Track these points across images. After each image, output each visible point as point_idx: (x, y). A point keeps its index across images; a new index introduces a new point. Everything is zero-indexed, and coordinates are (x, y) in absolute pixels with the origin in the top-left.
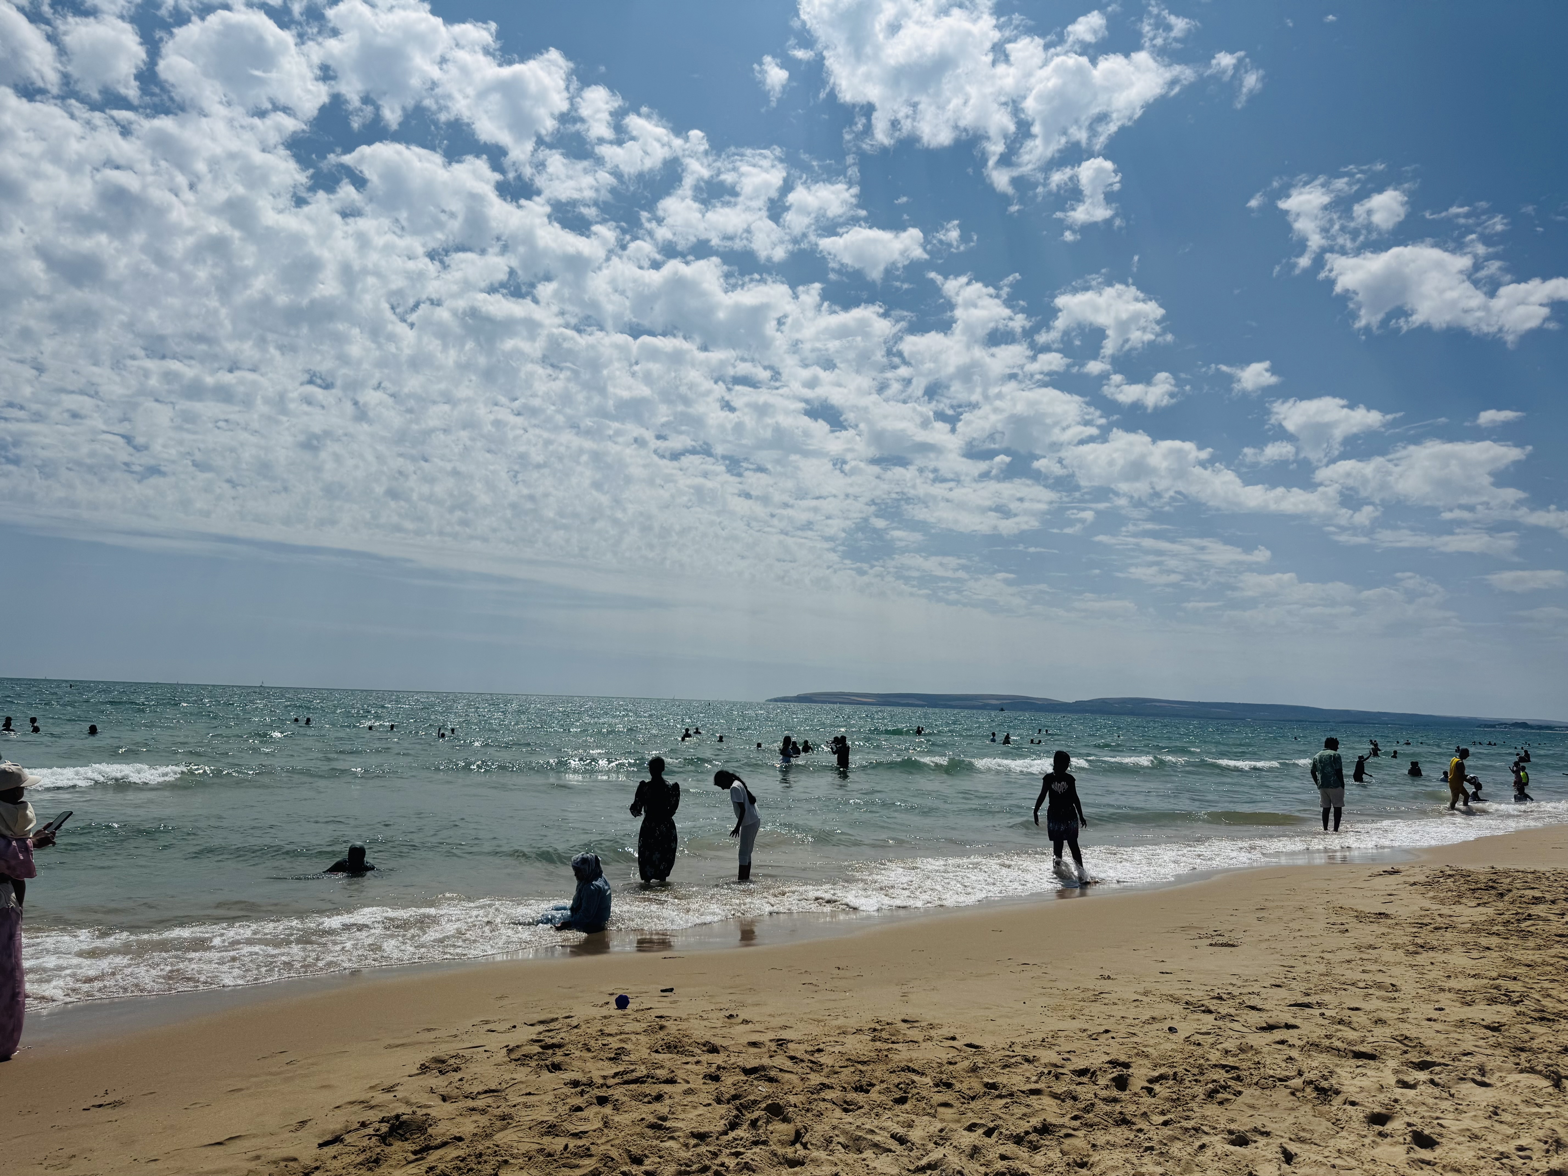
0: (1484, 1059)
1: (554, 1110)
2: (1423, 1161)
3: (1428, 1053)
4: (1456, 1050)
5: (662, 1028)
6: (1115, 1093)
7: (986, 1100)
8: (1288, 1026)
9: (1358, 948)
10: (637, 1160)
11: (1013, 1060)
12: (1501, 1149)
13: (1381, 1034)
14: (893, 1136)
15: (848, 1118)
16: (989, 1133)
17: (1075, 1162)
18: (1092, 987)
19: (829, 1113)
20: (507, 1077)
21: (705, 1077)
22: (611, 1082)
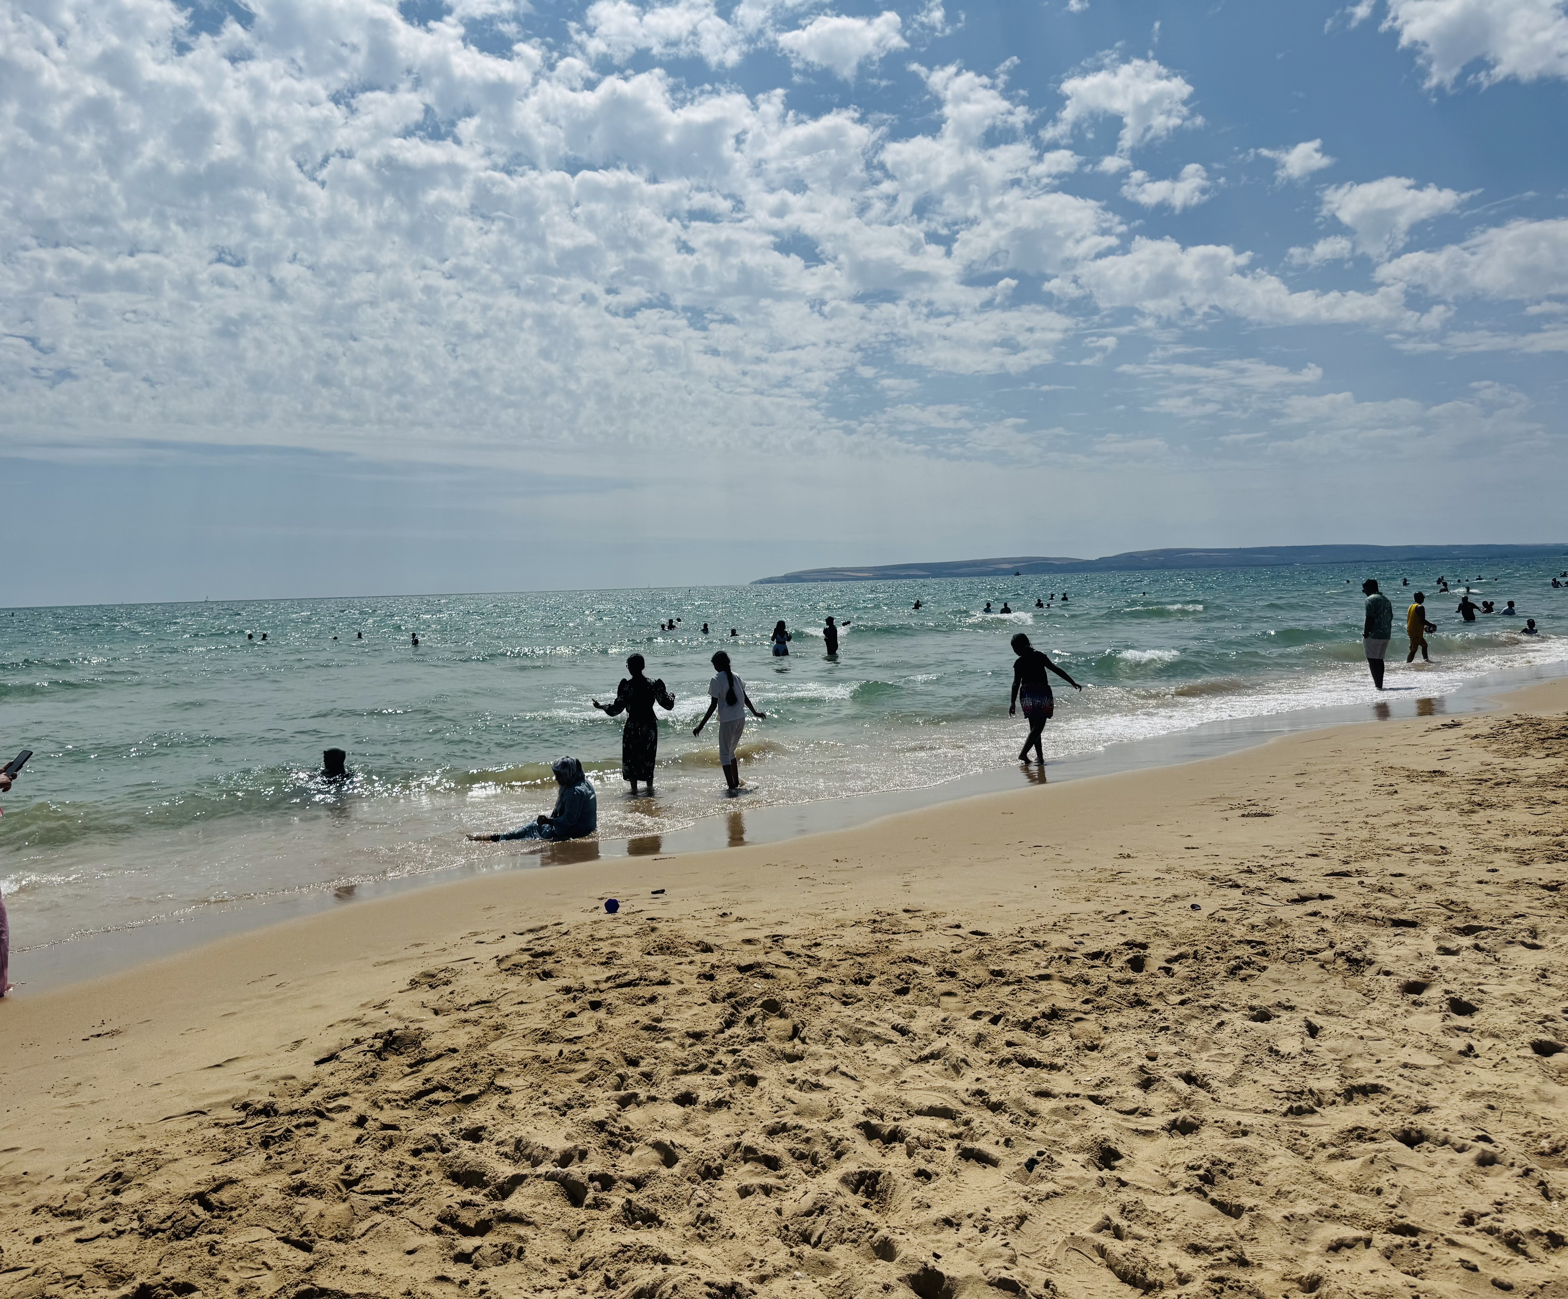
0: (1538, 920)
1: (547, 1017)
2: (1459, 1029)
3: (1475, 917)
4: (1506, 913)
5: (653, 930)
6: (1130, 975)
7: (993, 986)
8: (1322, 897)
9: (1408, 810)
10: (633, 1062)
11: (1021, 946)
12: (1545, 1011)
13: (1425, 899)
14: (894, 1028)
15: (847, 1011)
16: (995, 1020)
17: (1085, 1045)
18: (1109, 867)
19: (828, 1007)
20: (499, 987)
21: (699, 976)
22: (603, 986)
